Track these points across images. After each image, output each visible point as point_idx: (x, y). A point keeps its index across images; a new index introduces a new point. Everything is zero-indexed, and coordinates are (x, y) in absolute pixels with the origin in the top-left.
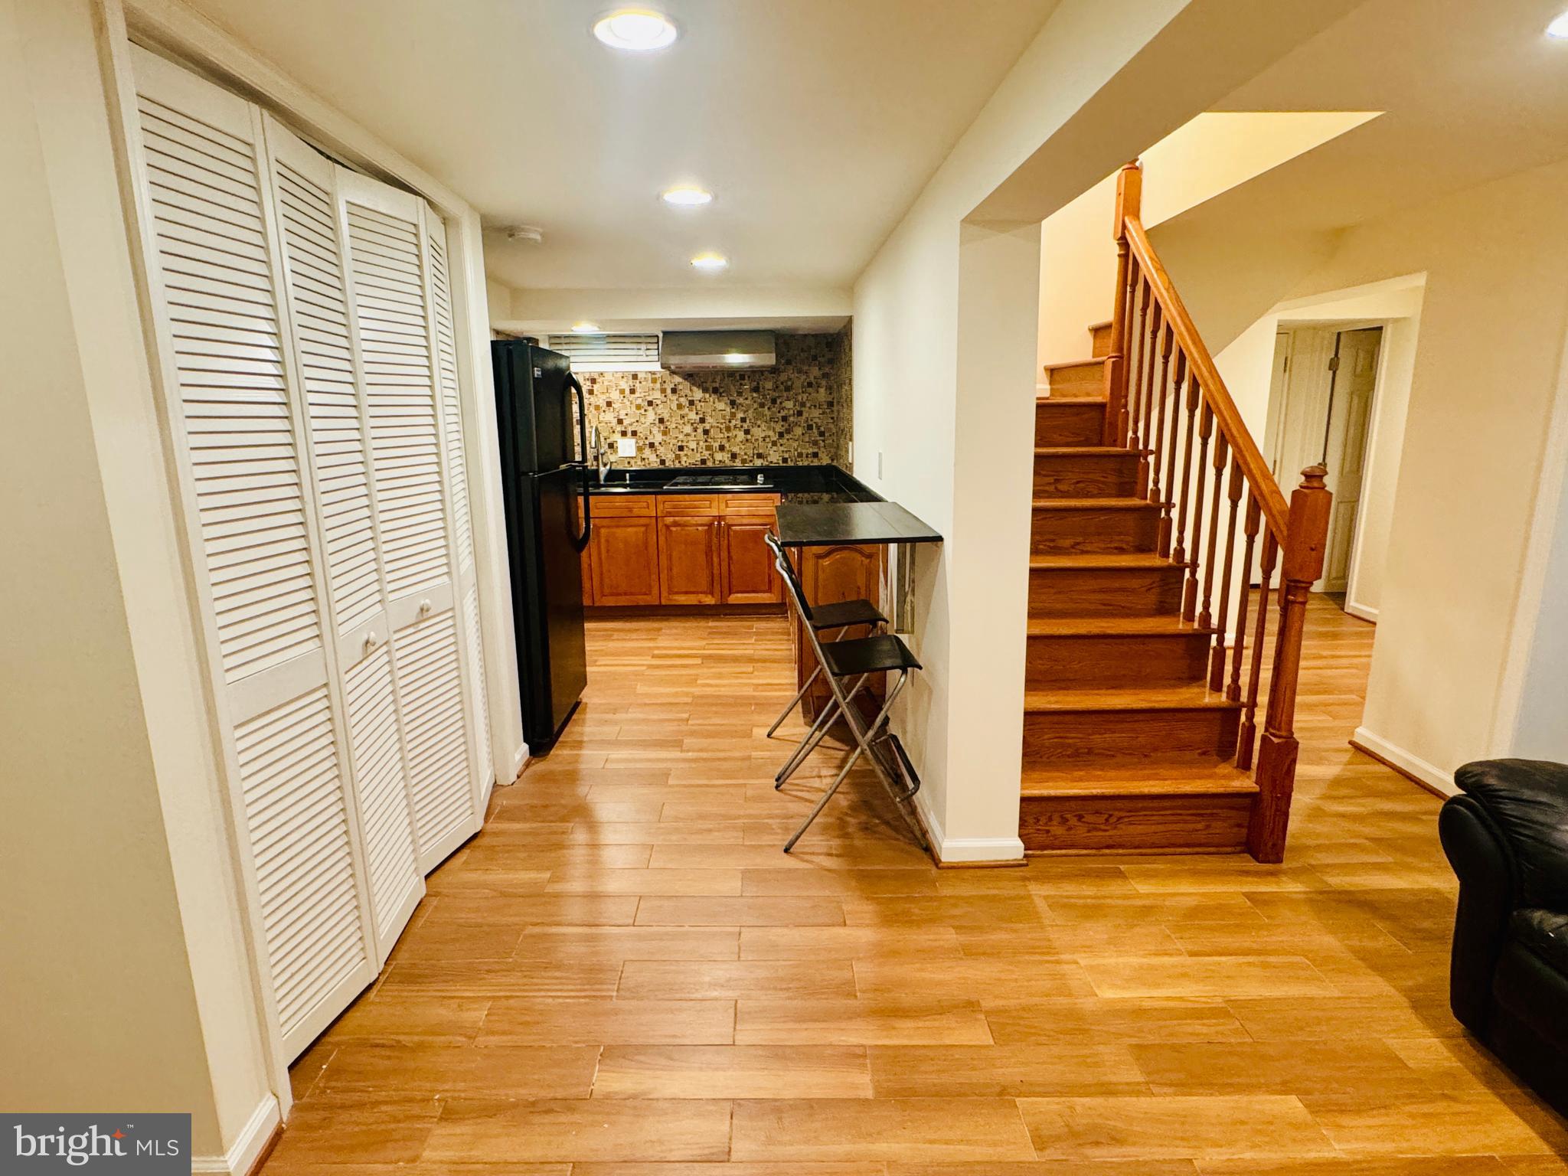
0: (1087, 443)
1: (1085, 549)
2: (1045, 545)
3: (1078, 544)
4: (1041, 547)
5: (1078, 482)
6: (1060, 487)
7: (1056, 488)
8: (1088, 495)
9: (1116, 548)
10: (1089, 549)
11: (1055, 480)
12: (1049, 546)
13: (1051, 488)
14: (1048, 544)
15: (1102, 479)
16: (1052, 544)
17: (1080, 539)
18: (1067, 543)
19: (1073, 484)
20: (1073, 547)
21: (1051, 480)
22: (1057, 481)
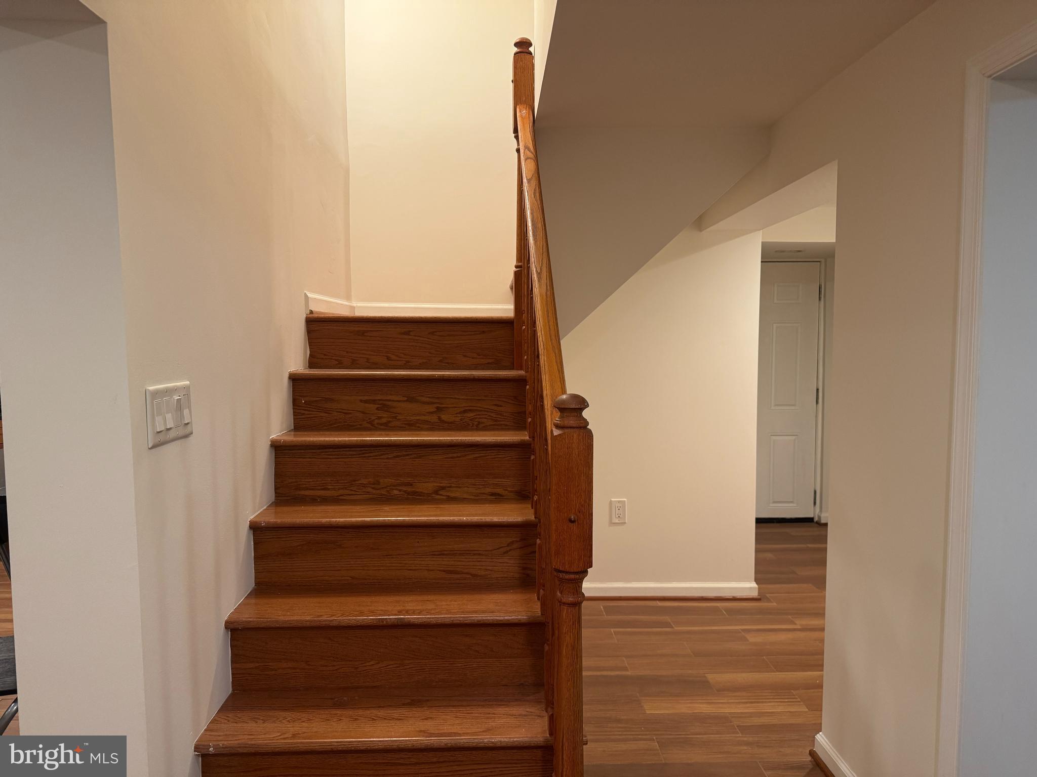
0: (498, 366)
1: (452, 495)
2: (400, 491)
3: (443, 488)
4: (396, 492)
5: (465, 411)
6: (444, 417)
7: (439, 418)
8: (479, 427)
9: (492, 494)
10: (457, 494)
11: (437, 408)
12: (405, 492)
13: (434, 418)
14: (404, 488)
15: (495, 408)
16: (409, 489)
17: (445, 483)
18: (427, 486)
19: (460, 413)
20: (436, 492)
21: (432, 408)
22: (439, 409)
